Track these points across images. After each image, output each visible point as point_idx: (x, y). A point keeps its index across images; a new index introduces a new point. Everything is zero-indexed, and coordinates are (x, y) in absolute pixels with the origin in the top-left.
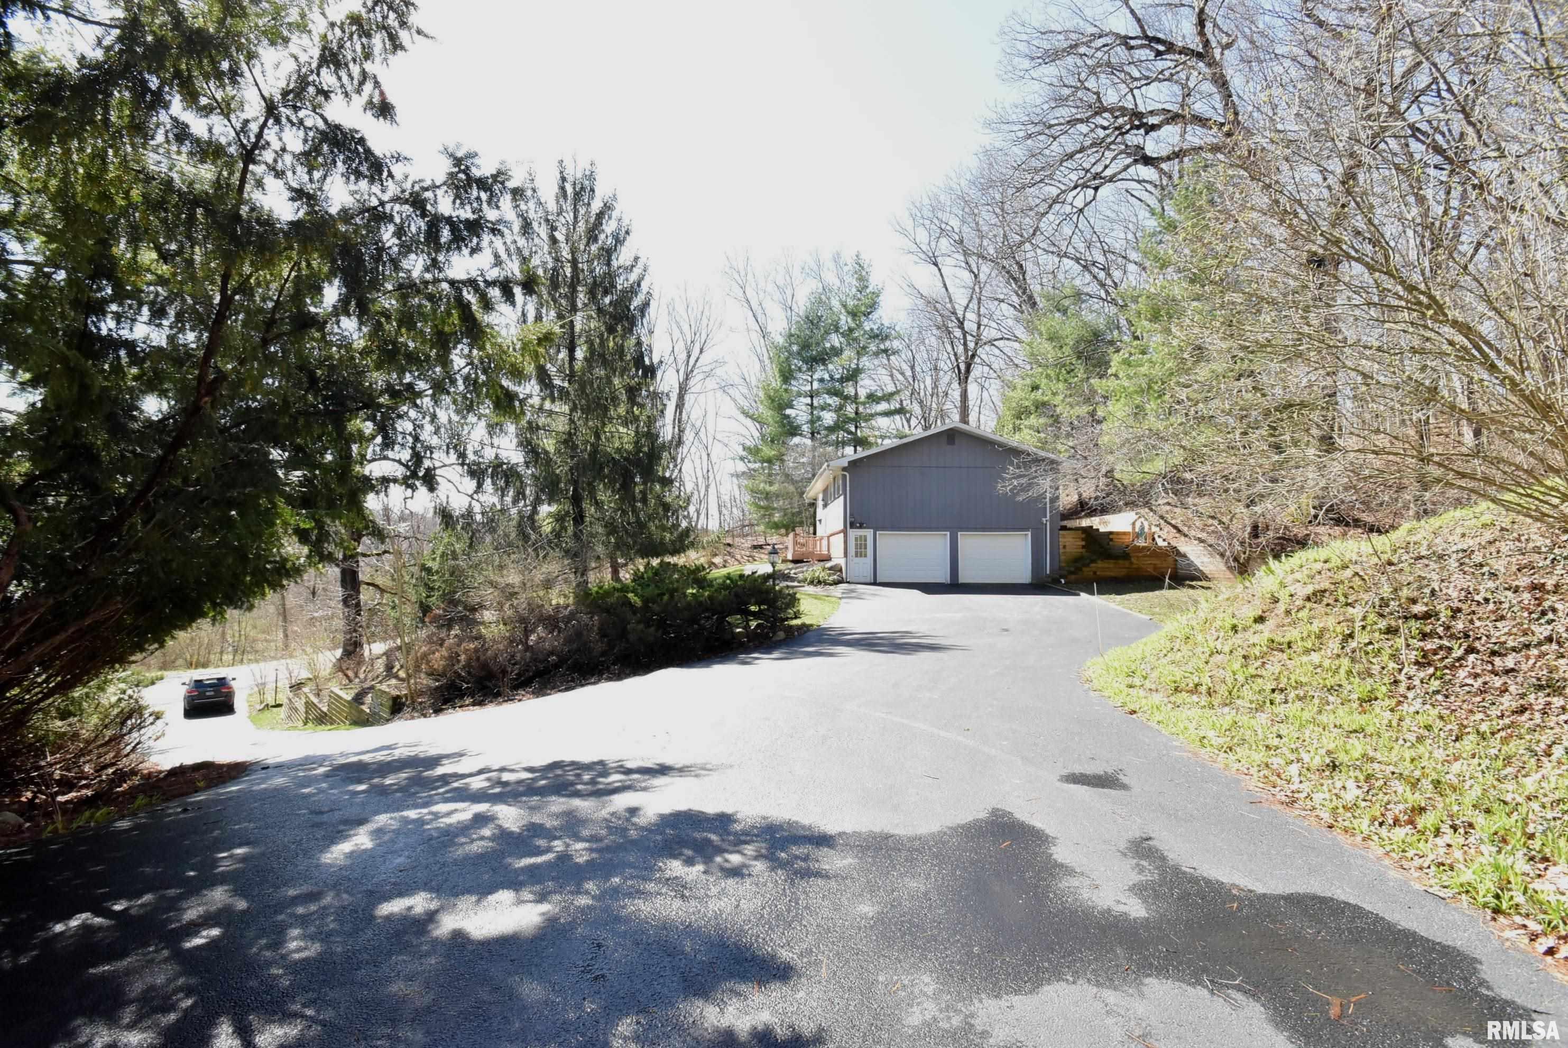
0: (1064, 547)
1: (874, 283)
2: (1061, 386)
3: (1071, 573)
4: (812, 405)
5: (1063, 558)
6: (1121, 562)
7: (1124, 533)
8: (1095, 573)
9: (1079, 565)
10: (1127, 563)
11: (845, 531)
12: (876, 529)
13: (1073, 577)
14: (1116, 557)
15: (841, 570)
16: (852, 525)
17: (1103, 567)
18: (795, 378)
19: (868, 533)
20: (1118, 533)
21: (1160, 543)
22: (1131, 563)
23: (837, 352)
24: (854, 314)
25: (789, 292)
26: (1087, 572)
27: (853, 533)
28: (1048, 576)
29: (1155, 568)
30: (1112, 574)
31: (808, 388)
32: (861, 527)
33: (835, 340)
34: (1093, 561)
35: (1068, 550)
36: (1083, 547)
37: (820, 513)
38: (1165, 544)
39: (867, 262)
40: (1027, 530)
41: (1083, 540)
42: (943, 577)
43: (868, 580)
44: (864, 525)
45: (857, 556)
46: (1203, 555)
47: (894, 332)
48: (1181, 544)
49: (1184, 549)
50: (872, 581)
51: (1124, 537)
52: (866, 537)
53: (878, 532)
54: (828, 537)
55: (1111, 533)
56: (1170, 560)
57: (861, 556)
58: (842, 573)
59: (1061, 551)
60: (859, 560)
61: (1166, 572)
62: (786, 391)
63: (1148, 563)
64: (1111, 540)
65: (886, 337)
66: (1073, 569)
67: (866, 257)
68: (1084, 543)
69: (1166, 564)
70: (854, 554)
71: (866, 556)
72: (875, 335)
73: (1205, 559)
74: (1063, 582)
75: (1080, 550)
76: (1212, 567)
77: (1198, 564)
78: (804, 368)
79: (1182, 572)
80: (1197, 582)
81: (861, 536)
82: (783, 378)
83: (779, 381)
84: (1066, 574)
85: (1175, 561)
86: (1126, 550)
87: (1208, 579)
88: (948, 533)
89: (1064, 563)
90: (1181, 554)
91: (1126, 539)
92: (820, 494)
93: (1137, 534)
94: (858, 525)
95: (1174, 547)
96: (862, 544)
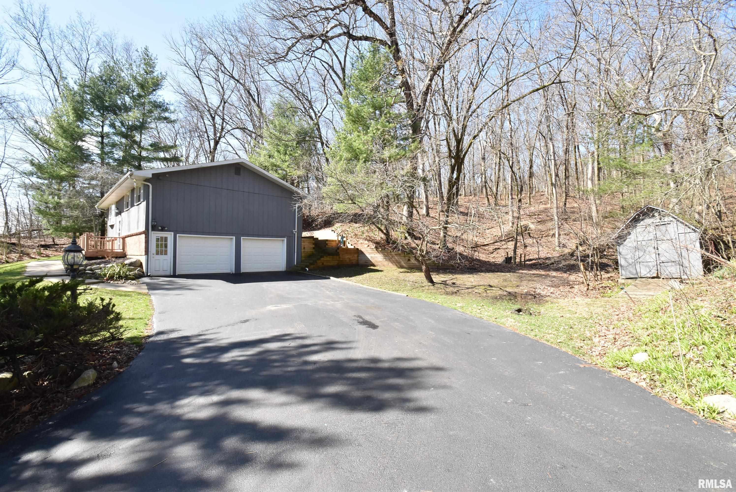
0: (304, 248)
2: (287, 157)
3: (311, 264)
4: (102, 143)
5: (303, 255)
6: (335, 257)
7: (333, 241)
8: (323, 264)
9: (314, 259)
10: (338, 257)
11: (146, 233)
12: (176, 232)
13: (312, 266)
14: (332, 254)
15: (141, 265)
16: (154, 228)
17: (327, 260)
18: (88, 119)
19: (170, 236)
20: (330, 241)
21: (350, 246)
22: (339, 258)
23: (127, 109)
24: (142, 86)
25: (85, 56)
26: (319, 263)
27: (154, 235)
28: (296, 266)
29: (350, 260)
30: (331, 264)
31: (100, 129)
32: (163, 230)
33: (126, 100)
34: (322, 257)
35: (306, 250)
36: (314, 248)
37: (112, 219)
38: (352, 247)
39: (154, 56)
40: (283, 237)
41: (313, 244)
42: (229, 268)
43: (168, 273)
44: (166, 229)
45: (157, 254)
46: (372, 253)
47: (172, 108)
48: (360, 247)
49: (363, 250)
50: (172, 274)
51: (332, 243)
52: (166, 239)
53: (178, 235)
54: (124, 238)
55: (327, 240)
56: (356, 255)
57: (162, 254)
58: (142, 268)
59: (303, 250)
60: (160, 257)
61: (354, 262)
62: (78, 127)
63: (347, 257)
64: (327, 244)
65: (166, 110)
66: (311, 262)
67: (152, 52)
68: (314, 246)
69: (354, 258)
70: (155, 252)
71: (166, 254)
72: (157, 106)
73: (373, 255)
74: (308, 269)
75: (312, 250)
76: (376, 259)
77: (369, 258)
78: (97, 113)
79: (361, 262)
80: (372, 267)
81: (162, 238)
82: (76, 117)
83: (72, 117)
84: (308, 264)
85: (358, 256)
86: (336, 250)
87: (374, 265)
88: (234, 237)
89: (303, 259)
90: (362, 253)
91: (334, 244)
92: (112, 204)
93: (339, 241)
94: (160, 228)
95: (358, 249)
96: (162, 244)
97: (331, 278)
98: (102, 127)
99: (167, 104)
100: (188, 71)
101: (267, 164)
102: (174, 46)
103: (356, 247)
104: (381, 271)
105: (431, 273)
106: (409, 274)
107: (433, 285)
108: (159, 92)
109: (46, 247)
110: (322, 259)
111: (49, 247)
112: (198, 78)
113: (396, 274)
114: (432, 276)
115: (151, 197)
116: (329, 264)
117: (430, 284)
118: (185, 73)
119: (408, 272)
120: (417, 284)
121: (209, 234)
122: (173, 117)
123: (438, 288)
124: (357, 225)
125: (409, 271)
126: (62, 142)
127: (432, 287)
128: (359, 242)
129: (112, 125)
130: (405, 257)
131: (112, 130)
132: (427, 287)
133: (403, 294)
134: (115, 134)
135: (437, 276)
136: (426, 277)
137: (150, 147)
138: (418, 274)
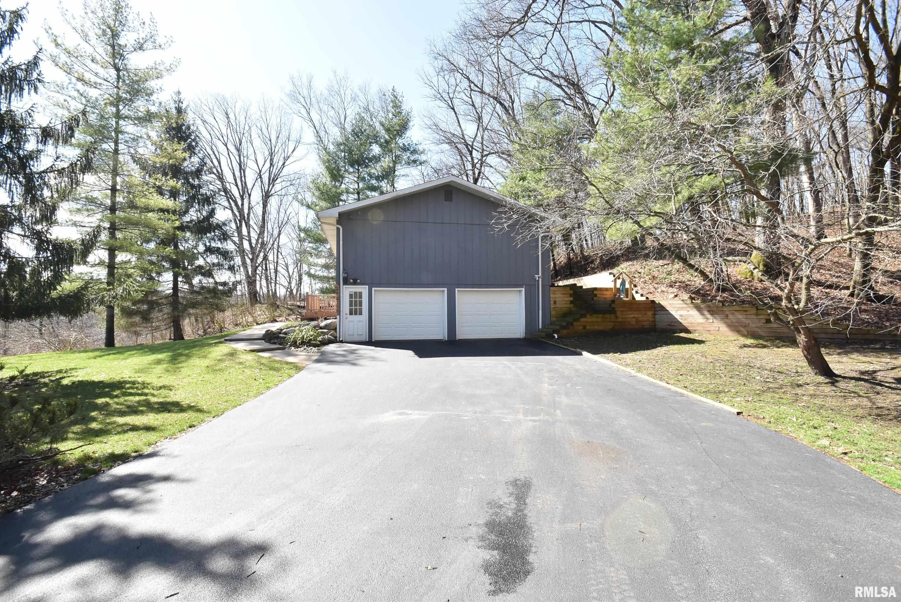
0: (555, 302)
1: (405, 107)
3: (564, 328)
5: (553, 313)
6: (608, 316)
7: (607, 289)
8: (585, 327)
9: (569, 319)
10: (613, 316)
11: (338, 287)
12: (371, 286)
13: (565, 332)
14: (603, 312)
16: (346, 282)
17: (592, 322)
18: (342, 177)
19: (364, 290)
20: (601, 289)
21: (638, 297)
22: (617, 317)
23: (377, 159)
24: (390, 131)
26: (578, 326)
27: (346, 290)
28: (541, 331)
29: (637, 321)
30: (600, 328)
32: (355, 283)
33: (376, 149)
34: (584, 316)
35: (558, 305)
36: (571, 302)
38: (644, 299)
39: (400, 94)
40: (520, 286)
41: (571, 295)
43: (363, 339)
44: (358, 281)
45: (351, 314)
46: (682, 309)
47: (421, 148)
48: (658, 299)
49: (663, 303)
50: (368, 341)
51: (606, 293)
52: (361, 293)
53: (373, 289)
55: (595, 289)
56: (650, 313)
57: (356, 314)
58: (336, 332)
59: (552, 306)
60: (354, 317)
61: (646, 325)
62: (335, 187)
63: (631, 317)
64: (596, 295)
65: (416, 152)
66: (564, 324)
67: (399, 91)
68: (571, 299)
69: (646, 318)
70: (348, 312)
71: (361, 314)
72: (407, 149)
73: (684, 313)
74: (556, 337)
75: (569, 306)
76: (690, 320)
77: (677, 317)
78: (351, 170)
79: (660, 325)
80: (683, 335)
81: (356, 293)
82: (332, 177)
83: (328, 178)
84: (558, 328)
85: (654, 314)
86: (610, 305)
87: (687, 331)
88: (446, 289)
89: (554, 319)
90: (662, 308)
91: (609, 295)
93: (618, 290)
94: (351, 281)
95: (653, 302)
96: (356, 302)
97: (585, 353)
98: (357, 183)
99: (416, 144)
100: (443, 104)
101: (518, 190)
102: (428, 82)
103: (651, 297)
104: (700, 342)
105: (823, 351)
106: (765, 350)
107: (833, 383)
108: (408, 133)
110: (583, 319)
112: (453, 109)
113: (733, 350)
114: (827, 358)
115: (341, 242)
116: (596, 328)
117: (821, 379)
119: (764, 347)
120: (782, 377)
122: (423, 158)
123: (846, 395)
124: (661, 262)
125: (768, 344)
127: (828, 389)
128: (659, 290)
130: (757, 315)
132: (811, 389)
133: (727, 407)
135: (845, 359)
136: (811, 362)
138: (790, 351)
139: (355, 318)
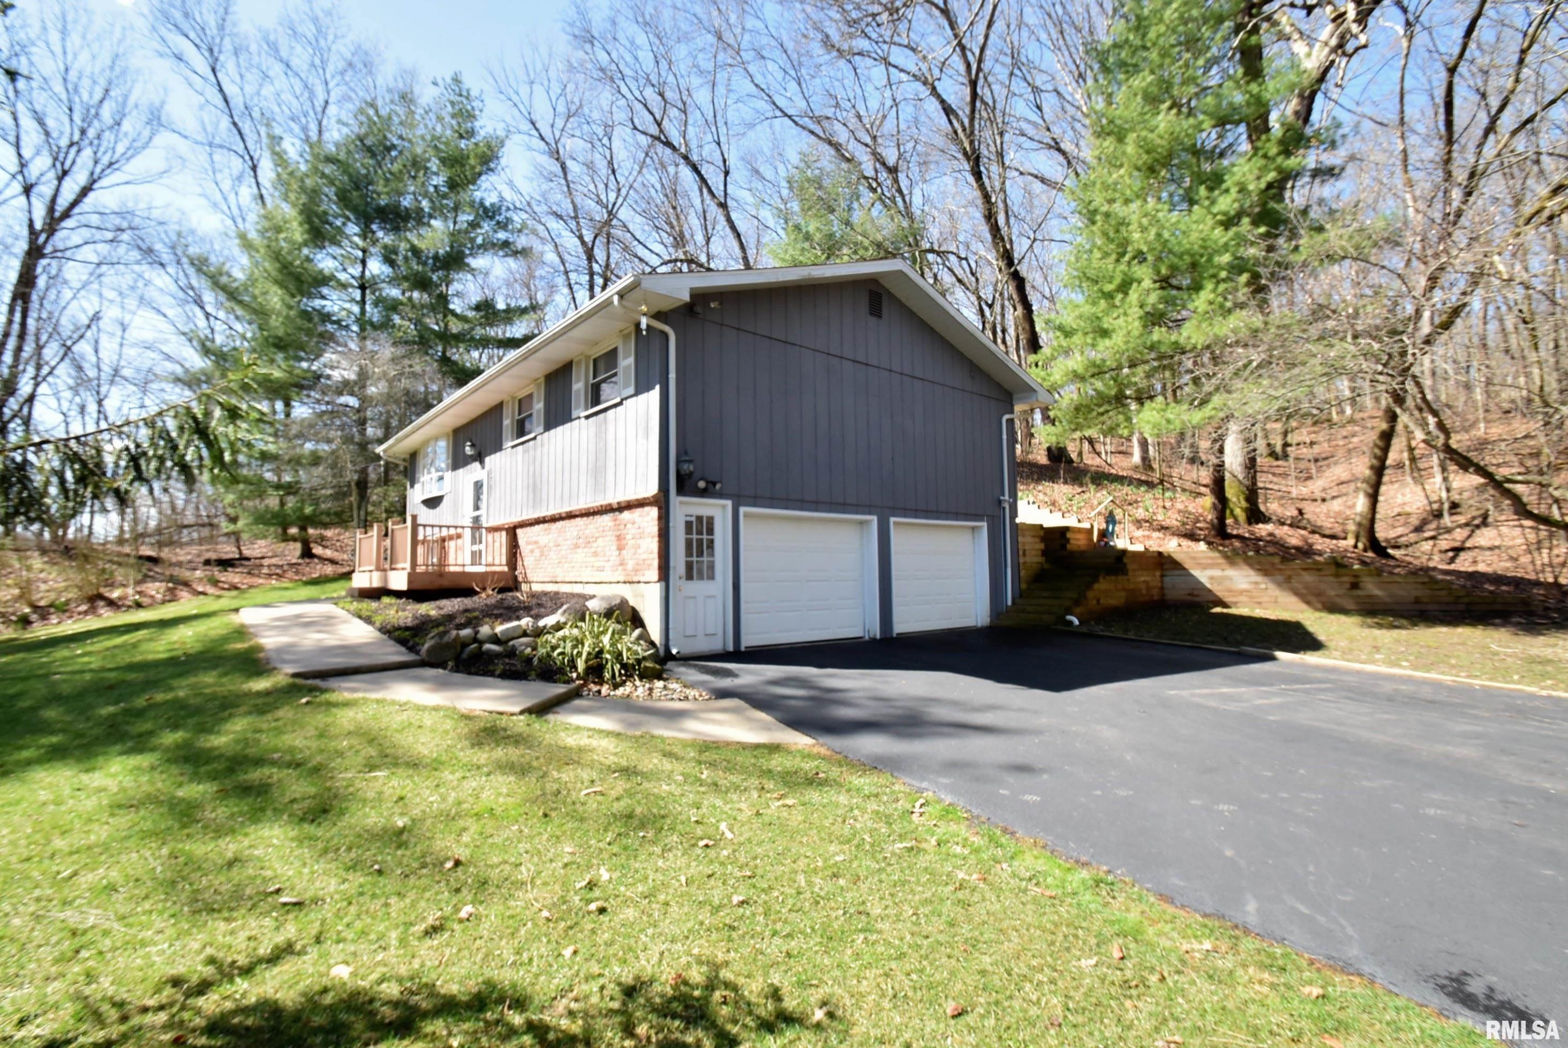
0: (1024, 553)
6: (1120, 579)
7: (1079, 530)
8: (1098, 601)
10: (1125, 579)
11: (661, 502)
12: (739, 500)
15: (635, 617)
16: (686, 485)
17: (1105, 590)
18: (332, 242)
19: (721, 510)
22: (1129, 581)
23: (422, 219)
27: (683, 511)
29: (1148, 588)
30: (1114, 601)
31: (357, 270)
32: (706, 491)
35: (1028, 559)
37: (434, 481)
39: (474, 91)
40: (981, 518)
41: (1042, 539)
42: (867, 620)
43: (716, 645)
44: (717, 487)
45: (689, 577)
46: (1212, 566)
47: (518, 218)
49: (1177, 556)
50: (731, 648)
51: (1079, 536)
52: (711, 520)
53: (742, 510)
54: (512, 532)
55: (1067, 529)
56: (1158, 574)
57: (700, 577)
58: (645, 627)
60: (696, 587)
61: (1156, 594)
62: (308, 259)
63: (1142, 580)
64: (1068, 541)
65: (503, 226)
67: (470, 83)
69: (1156, 582)
70: (684, 571)
71: (712, 577)
72: (488, 213)
73: (1215, 573)
74: (1076, 622)
76: (1228, 585)
77: (1204, 581)
78: (352, 229)
79: (1171, 595)
80: (1222, 611)
81: (699, 519)
82: (308, 232)
83: (298, 233)
85: (1162, 576)
88: (875, 519)
90: (1175, 565)
91: (1082, 542)
92: (437, 439)
94: (699, 485)
95: (1160, 553)
96: (700, 542)
98: (364, 263)
99: (508, 209)
108: (485, 181)
109: (225, 564)
110: (1096, 586)
111: (233, 566)
115: (672, 376)
116: (1110, 601)
118: (530, 149)
121: (816, 505)
122: (521, 242)
126: (275, 298)
129: (389, 258)
131: (387, 270)
134: (393, 281)
137: (471, 314)
139: (698, 587)
